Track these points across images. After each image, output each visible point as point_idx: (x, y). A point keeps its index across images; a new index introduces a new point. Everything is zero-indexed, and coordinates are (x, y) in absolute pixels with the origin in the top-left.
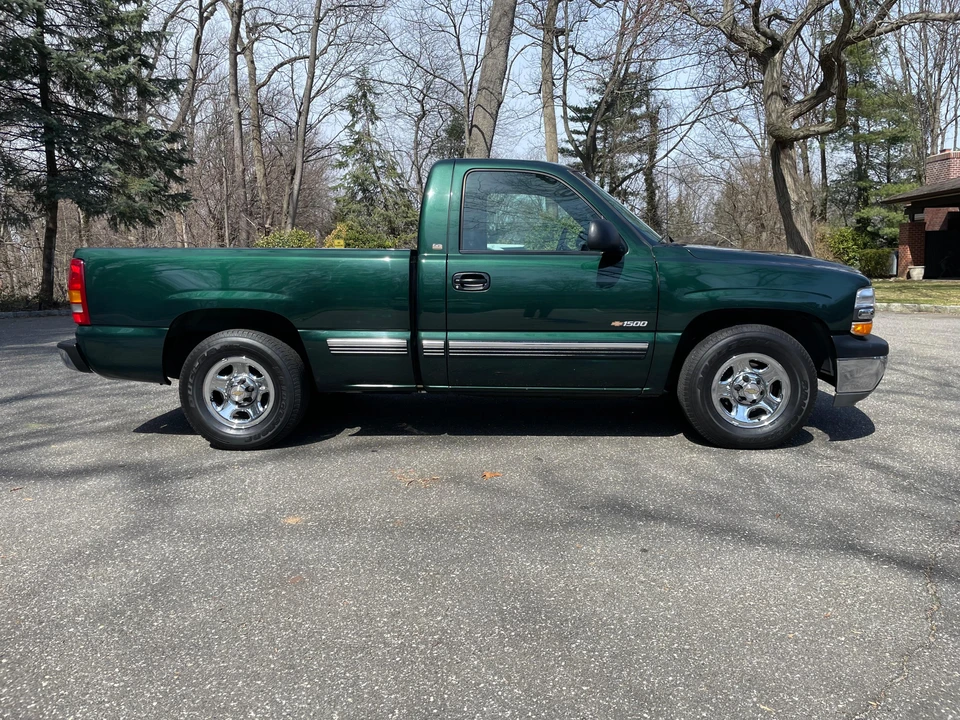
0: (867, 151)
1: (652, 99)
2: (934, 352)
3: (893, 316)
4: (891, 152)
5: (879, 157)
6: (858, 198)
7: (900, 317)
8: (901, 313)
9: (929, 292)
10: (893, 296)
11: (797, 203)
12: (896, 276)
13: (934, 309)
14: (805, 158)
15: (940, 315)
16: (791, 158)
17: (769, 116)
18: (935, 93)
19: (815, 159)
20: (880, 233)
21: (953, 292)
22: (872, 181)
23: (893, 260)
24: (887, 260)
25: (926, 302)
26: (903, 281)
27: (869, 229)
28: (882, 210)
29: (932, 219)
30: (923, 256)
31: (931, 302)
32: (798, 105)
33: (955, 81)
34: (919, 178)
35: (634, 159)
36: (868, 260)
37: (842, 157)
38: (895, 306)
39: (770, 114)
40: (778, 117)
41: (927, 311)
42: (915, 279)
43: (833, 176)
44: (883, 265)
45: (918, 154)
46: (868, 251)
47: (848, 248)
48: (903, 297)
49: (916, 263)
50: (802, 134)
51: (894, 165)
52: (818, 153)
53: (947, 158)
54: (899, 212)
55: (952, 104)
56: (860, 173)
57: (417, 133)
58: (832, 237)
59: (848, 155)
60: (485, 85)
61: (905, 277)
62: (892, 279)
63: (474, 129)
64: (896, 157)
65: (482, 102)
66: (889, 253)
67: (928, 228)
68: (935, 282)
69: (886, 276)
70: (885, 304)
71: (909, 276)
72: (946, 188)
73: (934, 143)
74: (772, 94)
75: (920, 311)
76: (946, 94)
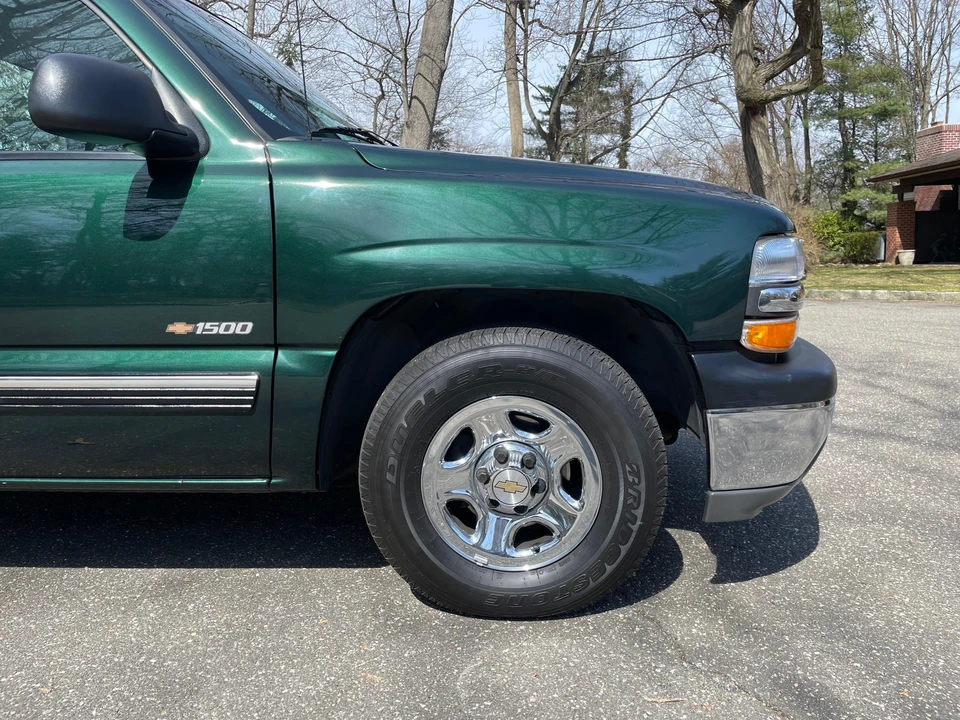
0: (854, 129)
1: (625, 77)
2: (930, 355)
3: (878, 305)
4: (879, 130)
5: (866, 136)
6: (844, 180)
7: (886, 306)
8: (887, 301)
9: (920, 277)
10: (879, 282)
11: (771, 177)
12: (884, 261)
13: (926, 296)
14: (788, 138)
15: (934, 303)
16: (763, 126)
17: (738, 78)
18: (926, 67)
19: (798, 137)
20: (868, 217)
21: (948, 277)
22: (859, 160)
23: (880, 244)
24: (874, 244)
25: (918, 288)
26: (892, 267)
27: (856, 212)
28: (870, 191)
29: (922, 199)
30: (913, 239)
31: (922, 289)
32: (771, 65)
33: (946, 53)
34: (908, 157)
35: (605, 140)
36: (853, 245)
37: (826, 135)
38: (881, 293)
39: (739, 76)
40: (748, 80)
41: (919, 298)
42: (905, 264)
43: (816, 156)
44: (870, 249)
45: (908, 132)
46: (853, 234)
47: (834, 232)
48: (890, 283)
49: (906, 247)
50: (773, 94)
51: (882, 145)
52: (801, 130)
53: (939, 131)
54: (888, 193)
55: (944, 79)
56: (846, 153)
57: (376, 116)
58: (816, 221)
59: (834, 135)
60: (426, 51)
61: (893, 262)
62: (879, 265)
63: (415, 101)
64: (885, 135)
65: (423, 70)
66: (877, 236)
67: (919, 208)
68: (926, 267)
69: (871, 261)
70: (869, 291)
71: (898, 261)
72: (939, 162)
73: (924, 120)
74: (741, 52)
75: (910, 298)
76: (936, 68)
